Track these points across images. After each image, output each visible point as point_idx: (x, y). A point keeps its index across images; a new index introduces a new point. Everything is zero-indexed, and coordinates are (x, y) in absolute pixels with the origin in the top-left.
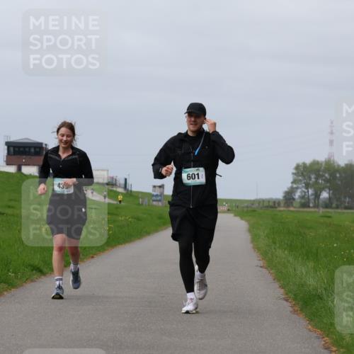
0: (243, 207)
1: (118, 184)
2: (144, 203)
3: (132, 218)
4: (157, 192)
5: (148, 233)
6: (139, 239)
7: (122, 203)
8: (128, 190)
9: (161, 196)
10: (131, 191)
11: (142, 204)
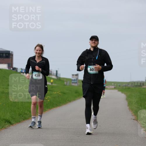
0: (123, 86)
1: (52, 74)
2: (67, 84)
3: (61, 93)
4: (75, 78)
5: (70, 101)
6: (65, 104)
7: (53, 84)
8: (58, 77)
9: (76, 80)
10: (60, 78)
11: (66, 85)
